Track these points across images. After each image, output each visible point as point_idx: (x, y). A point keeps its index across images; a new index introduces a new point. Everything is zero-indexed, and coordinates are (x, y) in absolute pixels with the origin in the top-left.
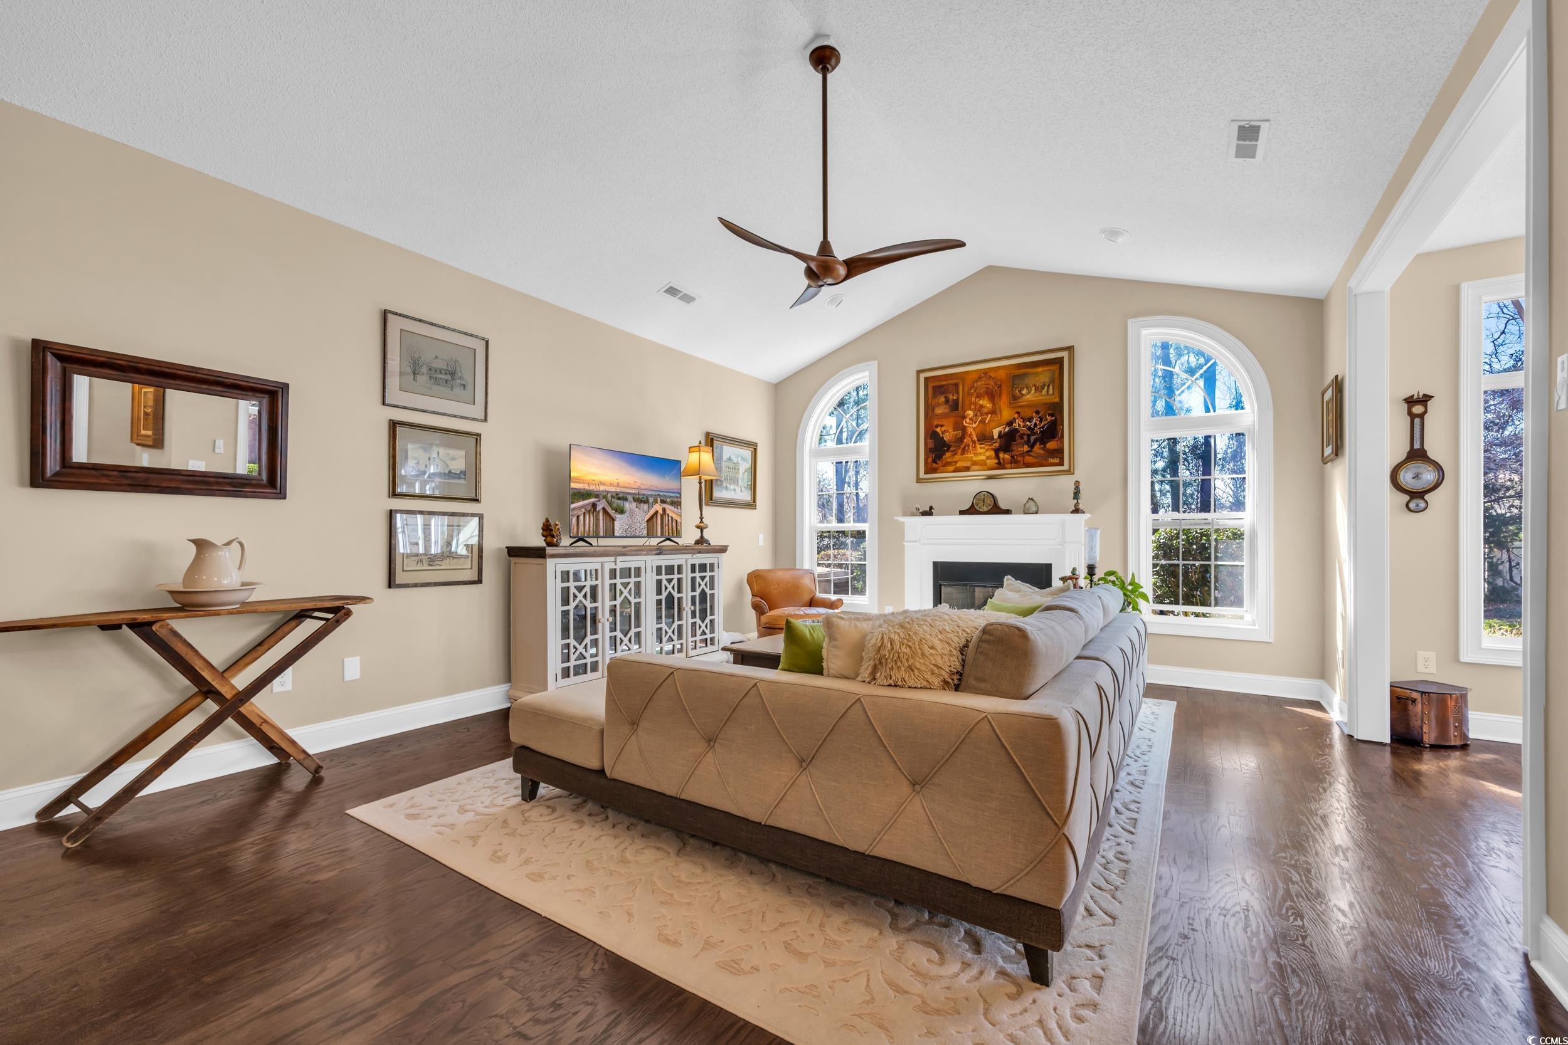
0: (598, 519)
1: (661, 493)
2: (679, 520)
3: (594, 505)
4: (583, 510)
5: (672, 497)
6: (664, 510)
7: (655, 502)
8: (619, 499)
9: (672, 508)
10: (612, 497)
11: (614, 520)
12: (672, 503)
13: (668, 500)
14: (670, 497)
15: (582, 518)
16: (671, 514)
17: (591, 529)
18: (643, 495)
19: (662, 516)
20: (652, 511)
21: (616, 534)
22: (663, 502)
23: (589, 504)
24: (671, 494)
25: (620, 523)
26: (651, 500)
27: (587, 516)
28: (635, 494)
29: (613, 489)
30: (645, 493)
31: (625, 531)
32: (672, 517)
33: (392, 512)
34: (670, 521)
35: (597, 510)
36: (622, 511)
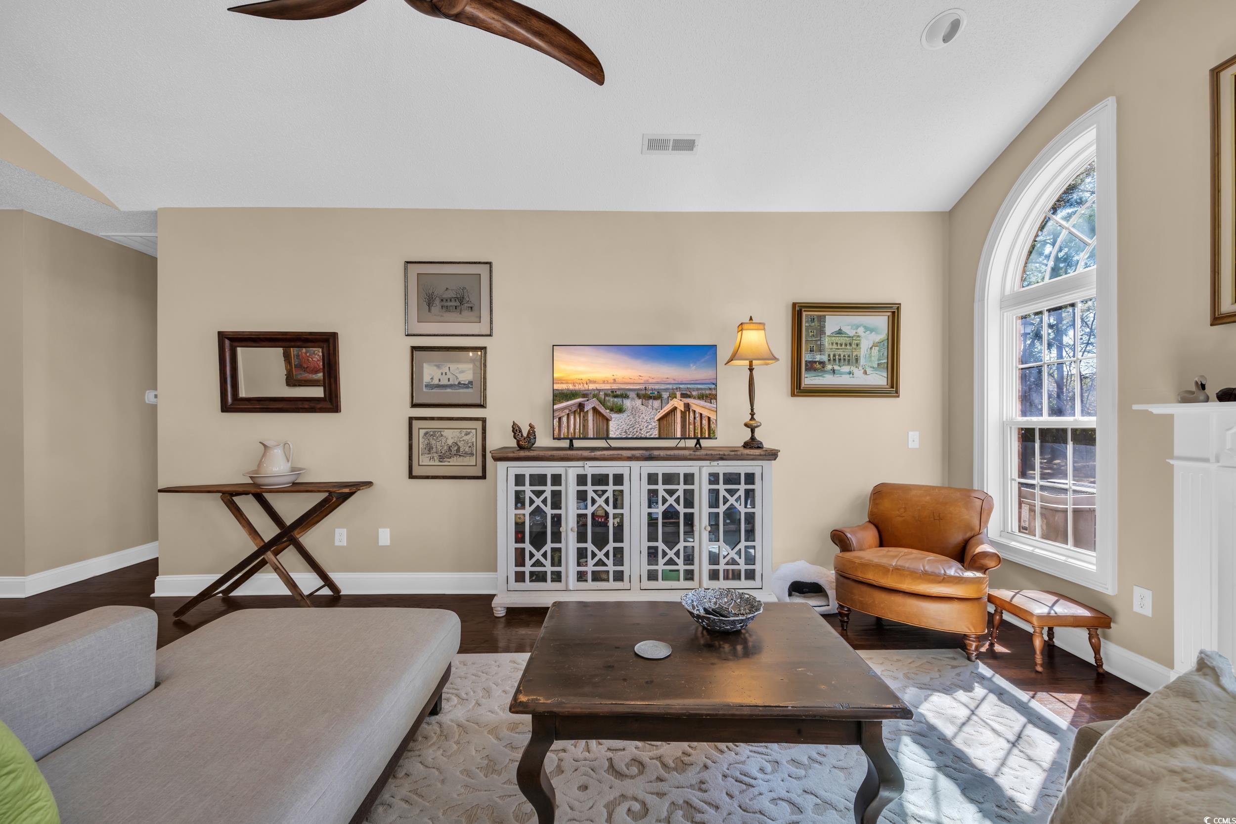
0: (585, 420)
1: (681, 386)
2: (713, 417)
3: (581, 406)
4: (567, 411)
5: (701, 389)
6: (687, 406)
7: (673, 396)
8: (616, 396)
9: (702, 403)
10: (606, 395)
11: (608, 420)
12: (701, 397)
13: (694, 393)
14: (698, 389)
15: (565, 419)
16: (698, 410)
17: (577, 431)
18: (652, 390)
19: (683, 414)
20: (667, 408)
21: (611, 436)
22: (684, 396)
23: (573, 405)
24: (699, 386)
25: (617, 425)
26: (665, 395)
27: (572, 418)
28: (641, 390)
29: (608, 387)
30: (657, 387)
31: (626, 432)
32: (701, 414)
33: (411, 419)
34: (698, 419)
35: (585, 410)
36: (620, 410)
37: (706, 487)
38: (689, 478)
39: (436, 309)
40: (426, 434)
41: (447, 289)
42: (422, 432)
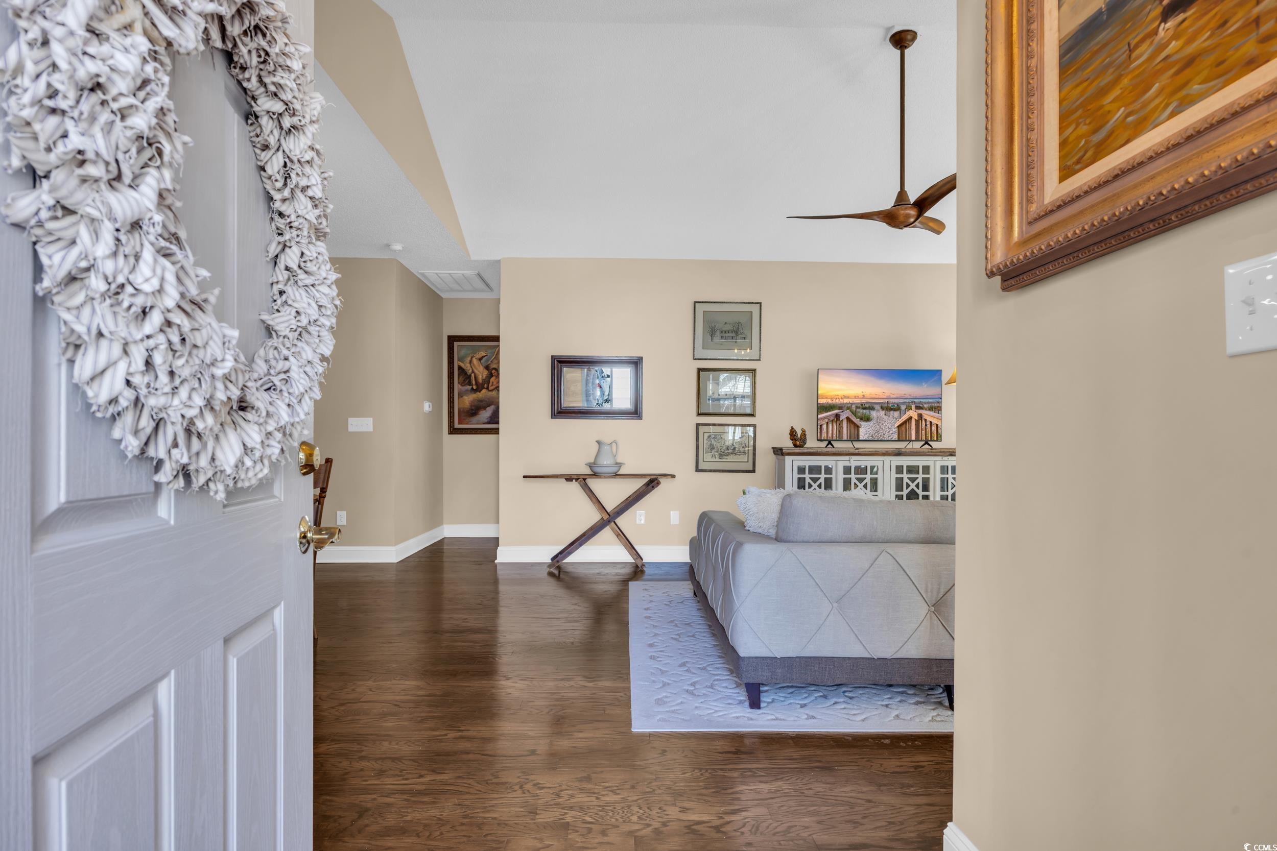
0: (841, 427)
1: (916, 400)
2: (939, 424)
3: (837, 416)
4: (827, 420)
5: (931, 402)
6: (920, 416)
7: (909, 408)
8: (865, 409)
9: (932, 413)
10: (857, 407)
11: (858, 427)
12: (931, 409)
13: (926, 406)
14: (928, 403)
15: (825, 427)
16: (929, 419)
17: (834, 435)
18: (893, 403)
19: (917, 422)
20: (904, 418)
22: (918, 408)
23: (831, 415)
24: (929, 400)
25: (865, 430)
26: (903, 407)
27: (830, 425)
28: (884, 403)
29: (858, 401)
30: (896, 401)
31: (872, 436)
32: (931, 422)
33: (698, 425)
34: (929, 426)
35: (841, 419)
36: (868, 419)
37: (939, 476)
38: (926, 469)
39: (717, 339)
40: (709, 437)
41: (726, 323)
42: (706, 435)
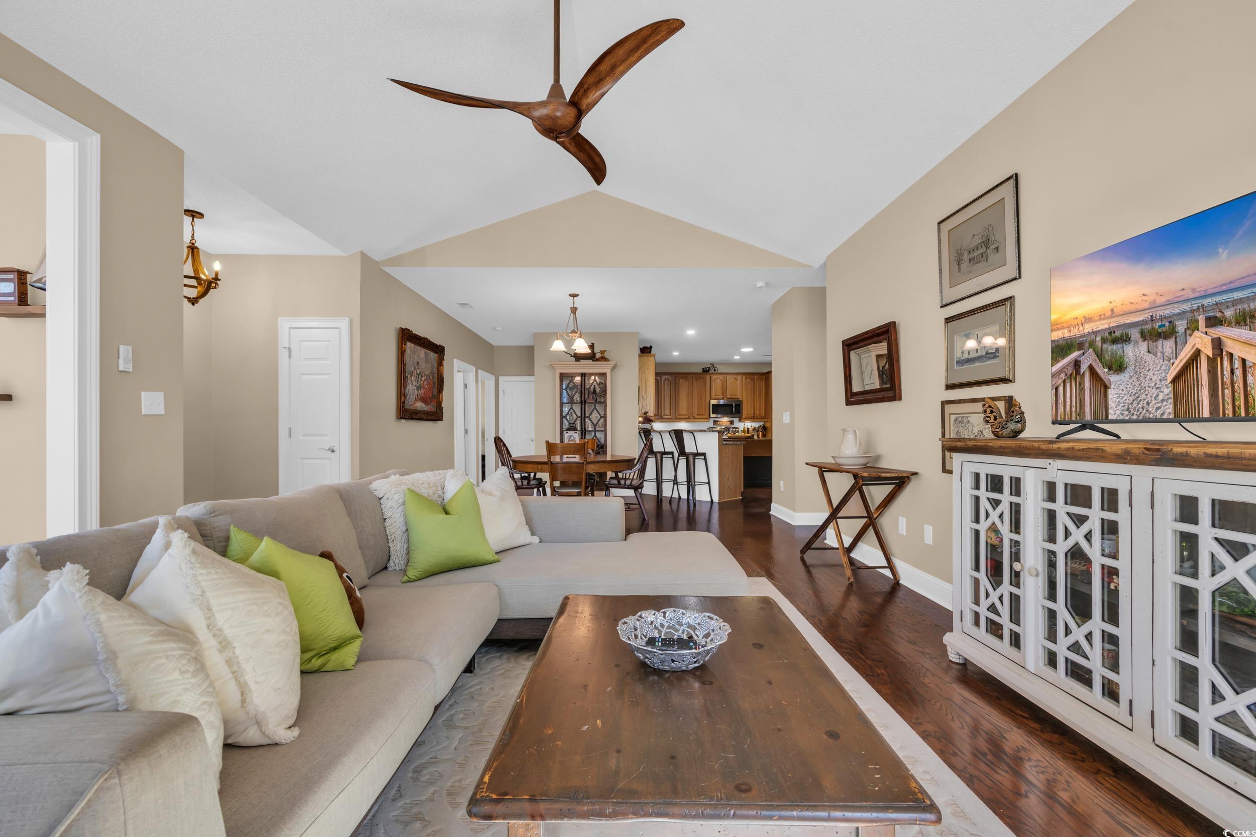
0: (1082, 389)
1: (1206, 302)
3: (1077, 364)
4: (1064, 376)
5: (1241, 301)
6: (1218, 344)
7: (1193, 327)
8: (1114, 341)
9: (1241, 332)
10: (1104, 341)
11: (1106, 388)
12: (1240, 320)
13: (1229, 313)
14: (1235, 302)
16: (1239, 351)
17: (1073, 409)
18: (1162, 318)
19: (1211, 362)
20: (1185, 354)
21: (1111, 417)
22: (1213, 322)
23: (1069, 364)
24: (1237, 295)
26: (1181, 326)
27: (1068, 385)
28: (1144, 322)
29: (1103, 325)
30: (1167, 312)
31: (1128, 409)
32: (1244, 361)
33: (944, 403)
34: (1238, 373)
35: (1081, 373)
36: (1118, 367)
39: (965, 265)
40: (956, 420)
42: (953, 417)
